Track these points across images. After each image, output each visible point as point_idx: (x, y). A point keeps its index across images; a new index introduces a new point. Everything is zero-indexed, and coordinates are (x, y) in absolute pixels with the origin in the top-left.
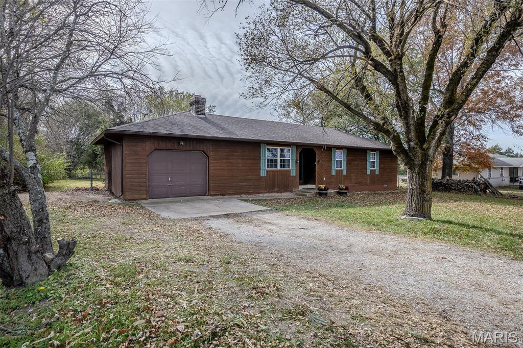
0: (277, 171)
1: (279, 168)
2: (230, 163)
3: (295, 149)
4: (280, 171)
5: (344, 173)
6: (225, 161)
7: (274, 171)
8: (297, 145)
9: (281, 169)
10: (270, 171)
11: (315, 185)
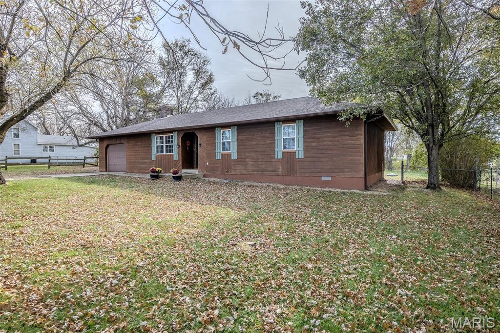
0: (163, 155)
1: (164, 153)
2: (136, 150)
3: (176, 135)
4: (165, 155)
5: (234, 157)
6: (133, 149)
7: (161, 156)
8: (178, 130)
9: (167, 154)
10: (159, 156)
11: (197, 170)
